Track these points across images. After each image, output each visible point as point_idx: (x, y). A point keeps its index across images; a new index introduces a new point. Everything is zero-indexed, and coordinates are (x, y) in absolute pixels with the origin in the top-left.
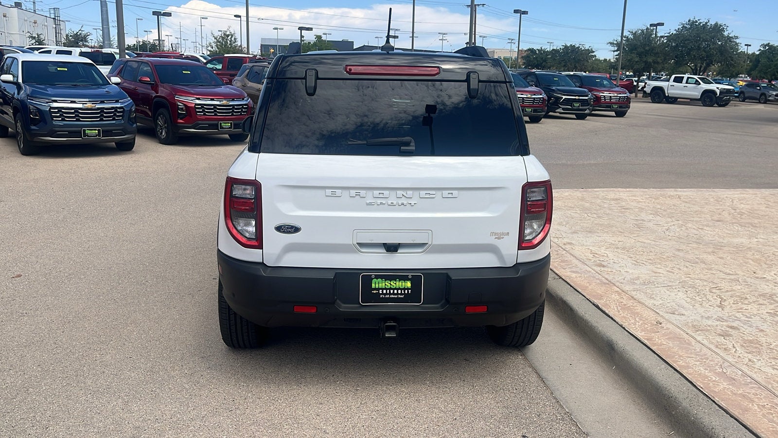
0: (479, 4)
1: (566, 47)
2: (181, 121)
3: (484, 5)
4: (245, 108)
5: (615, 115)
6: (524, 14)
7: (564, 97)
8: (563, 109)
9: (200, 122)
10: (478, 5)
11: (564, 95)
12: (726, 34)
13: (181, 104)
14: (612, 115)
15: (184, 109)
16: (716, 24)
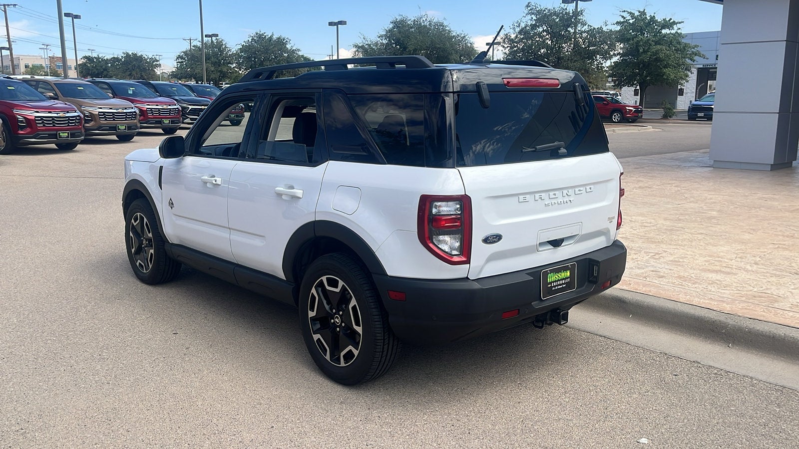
0: (10, 4)
1: (128, 55)
2: (22, 132)
3: (15, 5)
4: (78, 120)
5: (230, 124)
6: (77, 18)
7: (191, 107)
8: (191, 119)
9: (40, 132)
10: (8, 5)
11: (190, 105)
12: (288, 46)
13: (20, 117)
14: (227, 124)
15: (25, 121)
16: (279, 38)
